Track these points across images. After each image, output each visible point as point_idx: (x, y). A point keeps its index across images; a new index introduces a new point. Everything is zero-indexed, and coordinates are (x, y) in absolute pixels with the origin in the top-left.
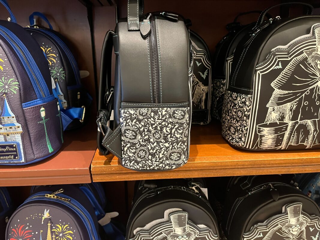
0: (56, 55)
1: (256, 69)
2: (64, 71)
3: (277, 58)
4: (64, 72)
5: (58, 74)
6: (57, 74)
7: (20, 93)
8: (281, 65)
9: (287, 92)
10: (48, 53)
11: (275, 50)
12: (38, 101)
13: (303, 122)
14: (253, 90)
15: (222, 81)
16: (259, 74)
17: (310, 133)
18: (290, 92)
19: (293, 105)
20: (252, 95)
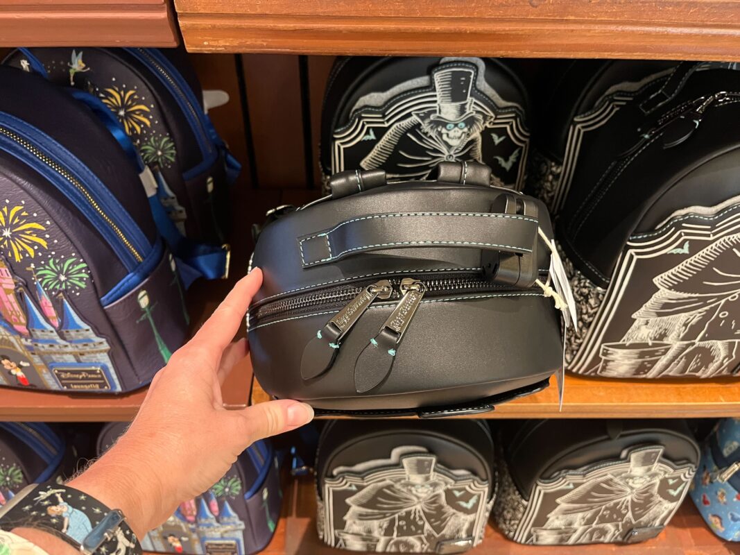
0: (149, 107)
1: (628, 243)
2: (173, 141)
3: (683, 234)
4: (172, 144)
5: (160, 153)
6: (155, 153)
7: (94, 284)
8: (689, 248)
9: (686, 295)
10: (130, 103)
11: (684, 216)
12: (131, 278)
13: (707, 344)
14: (610, 280)
15: (551, 167)
16: (632, 257)
17: (714, 361)
18: (693, 295)
19: (692, 318)
20: (607, 288)
